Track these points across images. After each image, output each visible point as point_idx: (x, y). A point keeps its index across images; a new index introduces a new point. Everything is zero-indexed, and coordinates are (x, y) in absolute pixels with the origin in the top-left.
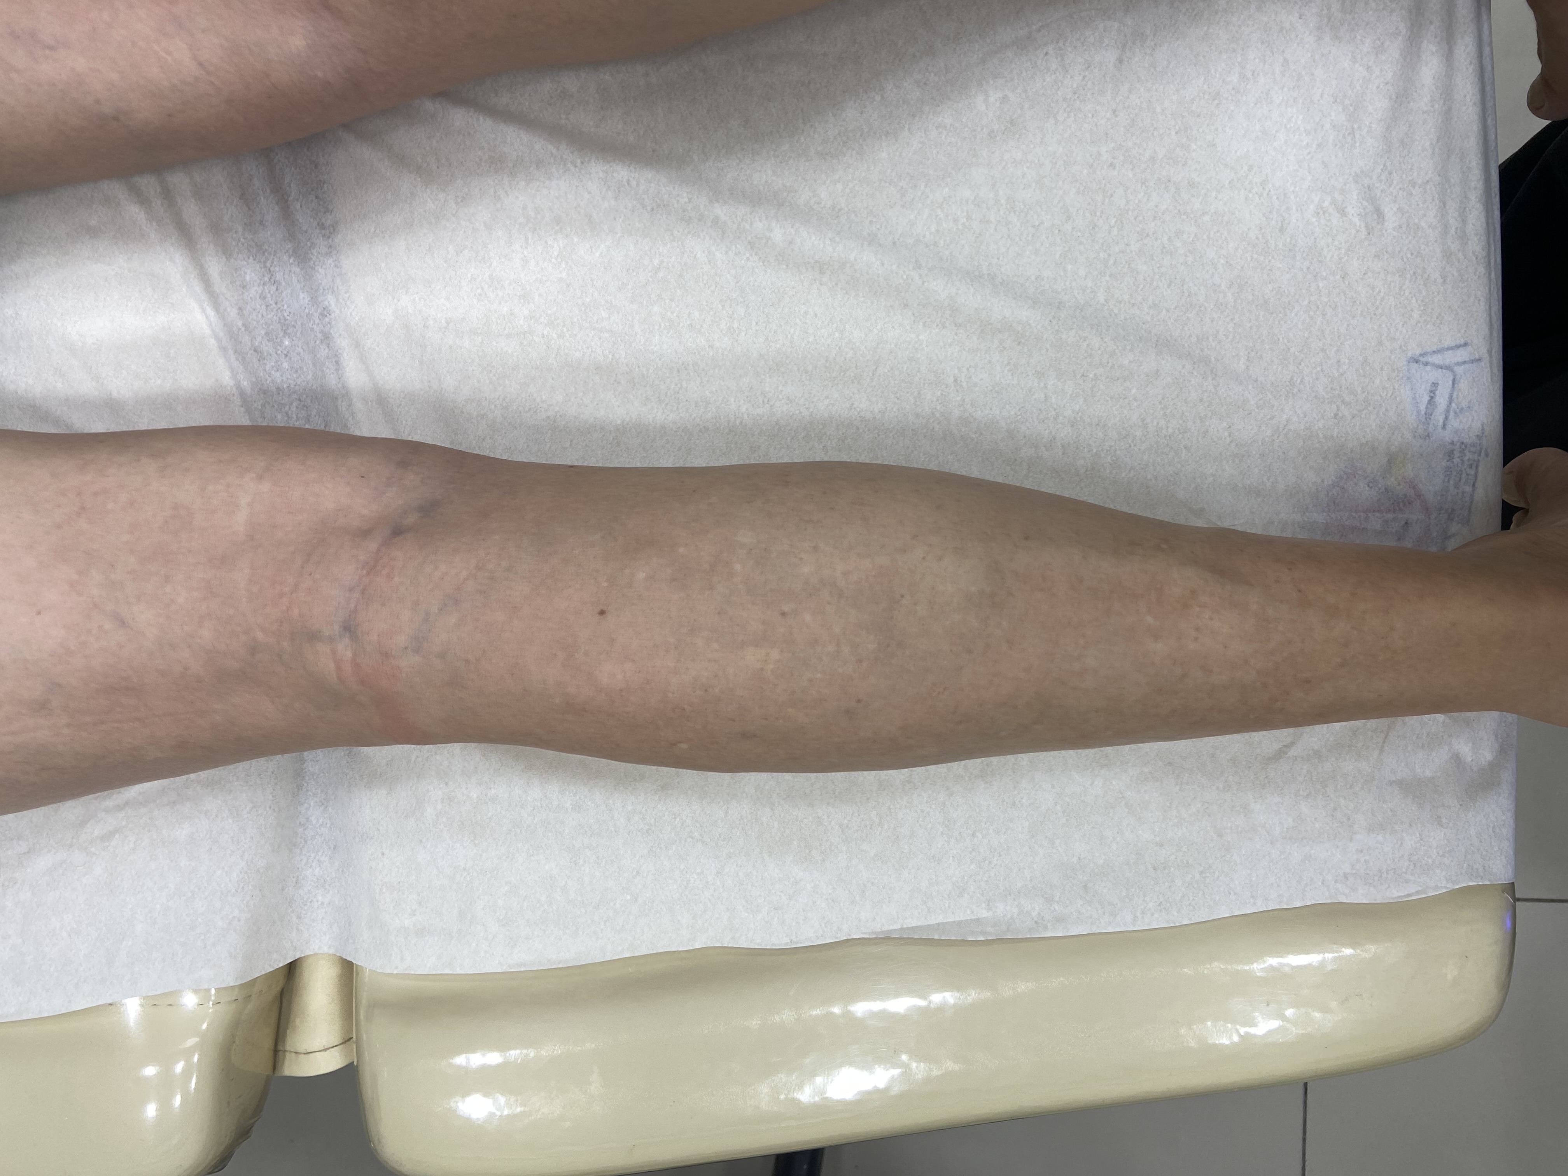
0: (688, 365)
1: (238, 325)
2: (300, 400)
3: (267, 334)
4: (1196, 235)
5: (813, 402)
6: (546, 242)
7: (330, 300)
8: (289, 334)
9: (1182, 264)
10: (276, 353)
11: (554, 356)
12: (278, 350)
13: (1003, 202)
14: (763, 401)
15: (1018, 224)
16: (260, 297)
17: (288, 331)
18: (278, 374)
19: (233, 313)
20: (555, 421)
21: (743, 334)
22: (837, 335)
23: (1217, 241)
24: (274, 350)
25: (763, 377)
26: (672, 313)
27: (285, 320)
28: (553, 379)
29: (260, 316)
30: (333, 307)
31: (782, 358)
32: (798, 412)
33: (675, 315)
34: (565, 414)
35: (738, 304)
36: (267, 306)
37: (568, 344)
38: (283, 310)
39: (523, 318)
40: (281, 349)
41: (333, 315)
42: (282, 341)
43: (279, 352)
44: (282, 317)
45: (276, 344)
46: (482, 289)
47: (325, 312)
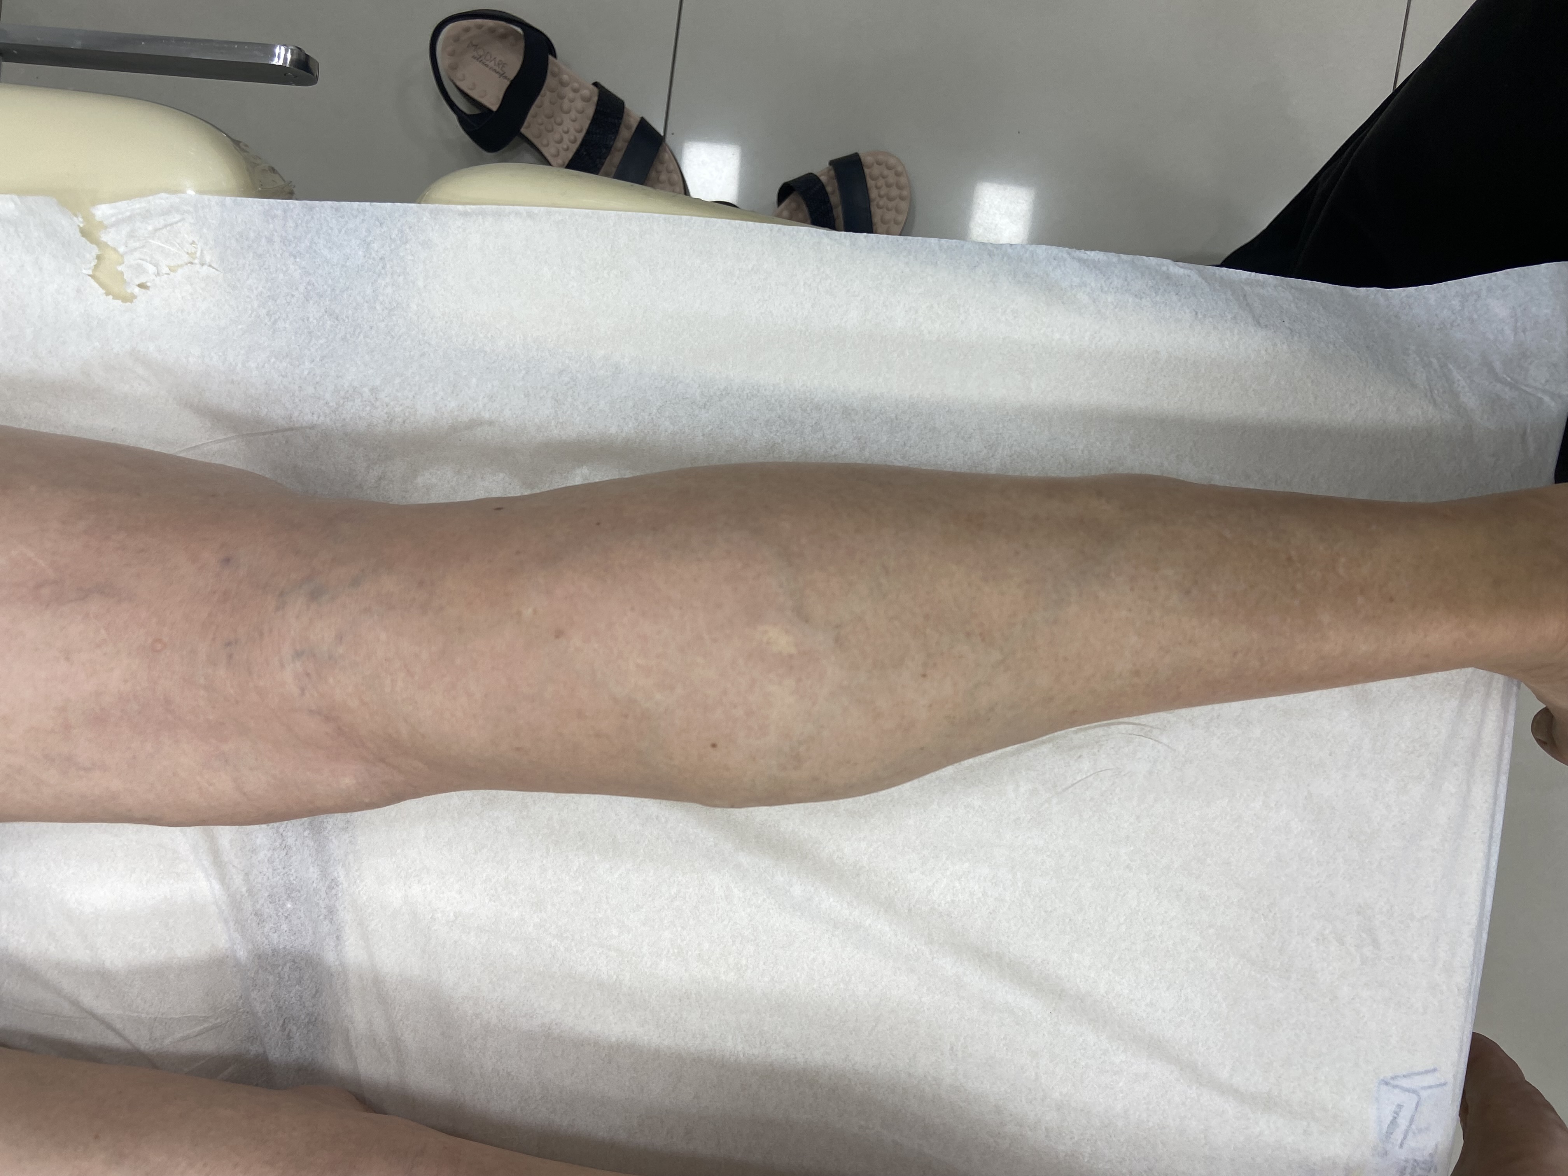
0: (691, 994)
1: (241, 892)
3: (270, 896)
4: (1200, 945)
5: (809, 1049)
6: (567, 856)
7: (340, 873)
9: (1182, 970)
10: (277, 914)
11: (558, 965)
13: (1020, 884)
14: (761, 1043)
15: (1032, 907)
19: (238, 880)
20: (549, 1028)
21: (749, 971)
22: (842, 986)
23: (1219, 953)
24: (275, 912)
25: (763, 1015)
26: (682, 941)
27: (291, 884)
28: (553, 987)
29: (265, 878)
30: (342, 878)
31: (785, 1000)
32: (793, 1057)
33: (685, 942)
34: (561, 1023)
35: (748, 942)
37: (574, 958)
38: (289, 874)
39: (532, 925)
40: (282, 911)
41: (340, 886)
44: (287, 882)
45: (277, 906)
46: (496, 890)
47: (333, 884)
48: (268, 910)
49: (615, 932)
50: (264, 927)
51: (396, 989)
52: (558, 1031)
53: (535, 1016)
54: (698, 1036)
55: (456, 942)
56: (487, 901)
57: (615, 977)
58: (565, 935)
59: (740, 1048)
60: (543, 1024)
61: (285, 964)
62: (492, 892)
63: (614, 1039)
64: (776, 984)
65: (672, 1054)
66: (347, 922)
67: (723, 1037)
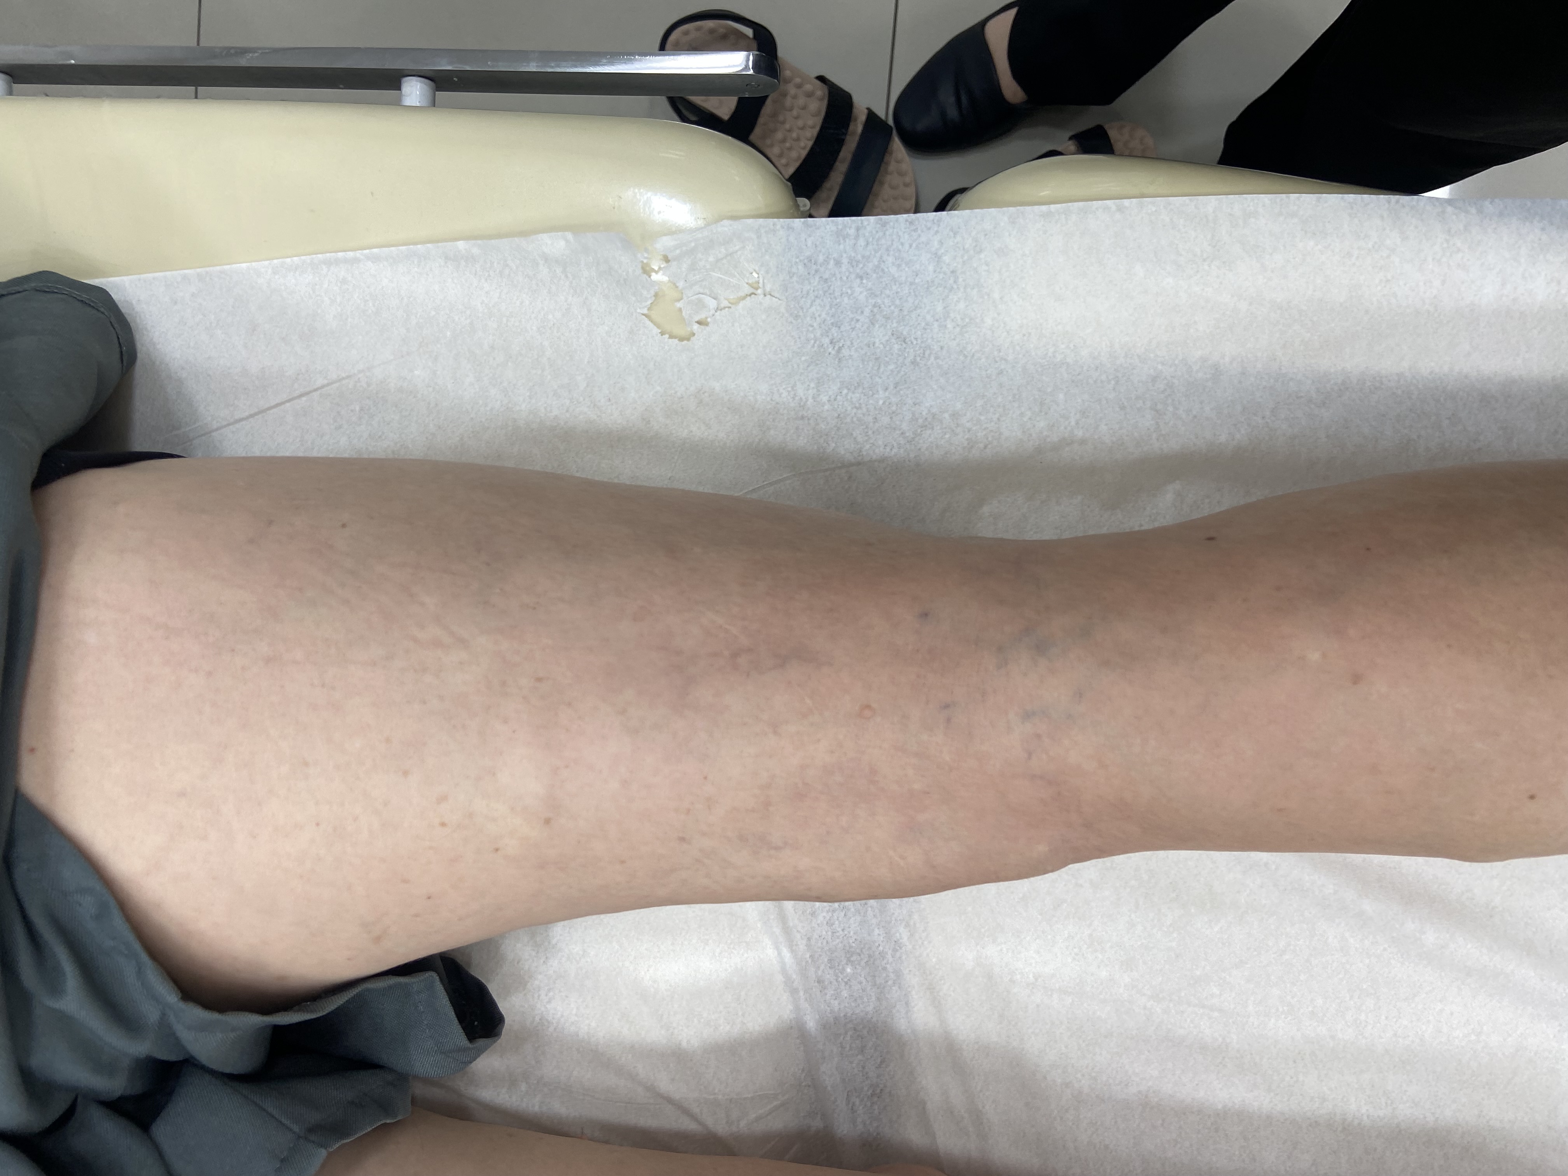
0: (1305, 1054)
3: (830, 961)
5: (1439, 1107)
6: (1159, 910)
7: (904, 934)
10: (837, 980)
11: (1154, 1028)
14: (1386, 1103)
16: (827, 923)
17: (852, 959)
18: (836, 1002)
19: (802, 945)
24: (835, 978)
27: (851, 947)
29: (825, 942)
31: (1410, 1056)
34: (1159, 1091)
35: (1368, 996)
36: (833, 933)
37: (1172, 1020)
39: (1123, 986)
40: (841, 976)
41: (905, 949)
43: (840, 979)
44: (847, 945)
45: (837, 971)
46: (1080, 948)
47: (898, 946)
48: (829, 976)
49: (1216, 990)
50: (826, 994)
51: (974, 1057)
52: (1156, 1100)
53: (1130, 1084)
54: (1317, 1099)
55: (1038, 1006)
56: (1070, 960)
57: (1220, 1039)
58: (1161, 996)
59: (1364, 1111)
60: (1140, 1092)
61: (846, 1033)
62: (1076, 950)
63: (1220, 1107)
64: (1400, 1040)
65: (1286, 1120)
66: (914, 987)
67: (1345, 1100)
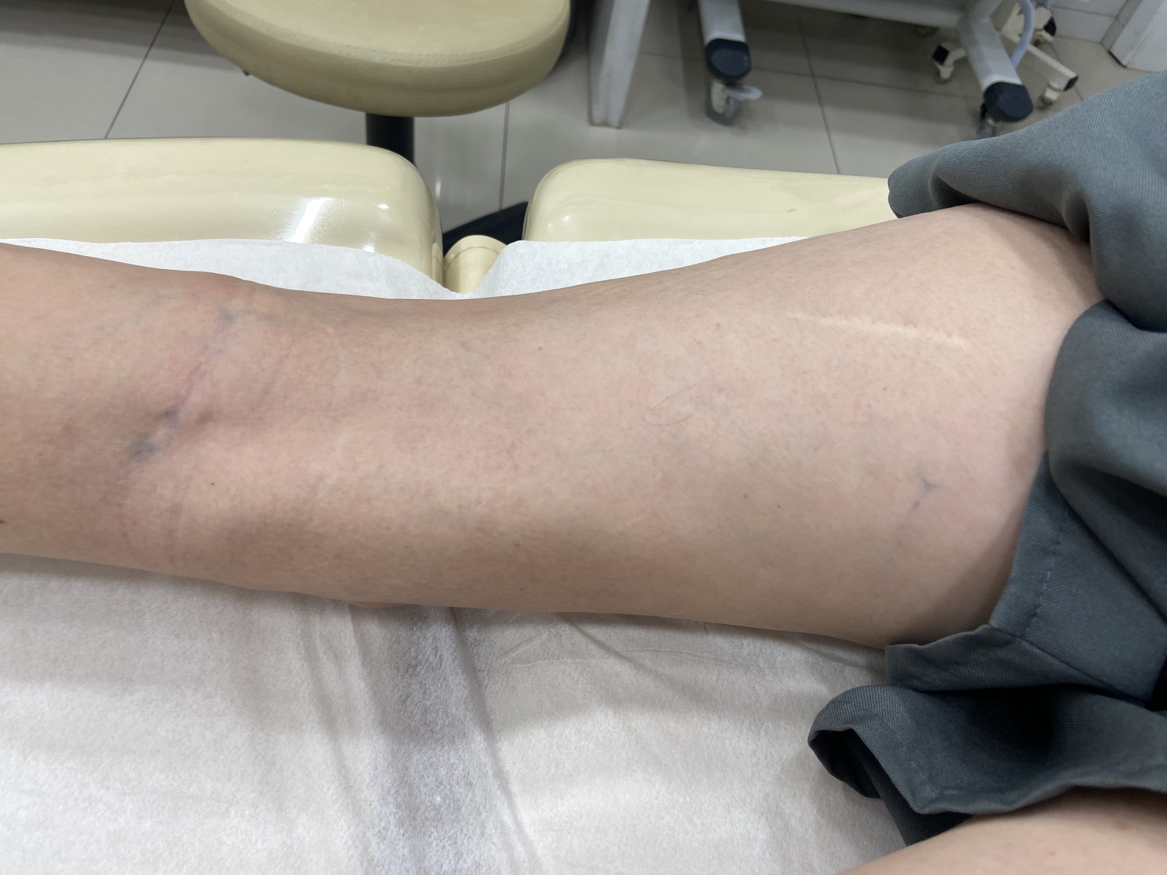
2: (433, 732)
8: (434, 810)
12: (449, 790)
16: (462, 855)
17: (434, 813)
18: (452, 761)
36: (456, 843)
42: (444, 799)
43: (448, 787)
